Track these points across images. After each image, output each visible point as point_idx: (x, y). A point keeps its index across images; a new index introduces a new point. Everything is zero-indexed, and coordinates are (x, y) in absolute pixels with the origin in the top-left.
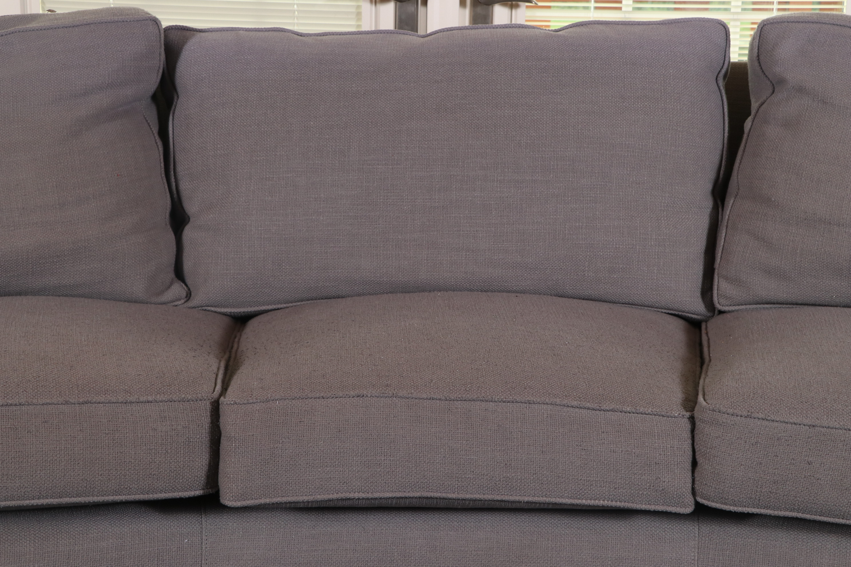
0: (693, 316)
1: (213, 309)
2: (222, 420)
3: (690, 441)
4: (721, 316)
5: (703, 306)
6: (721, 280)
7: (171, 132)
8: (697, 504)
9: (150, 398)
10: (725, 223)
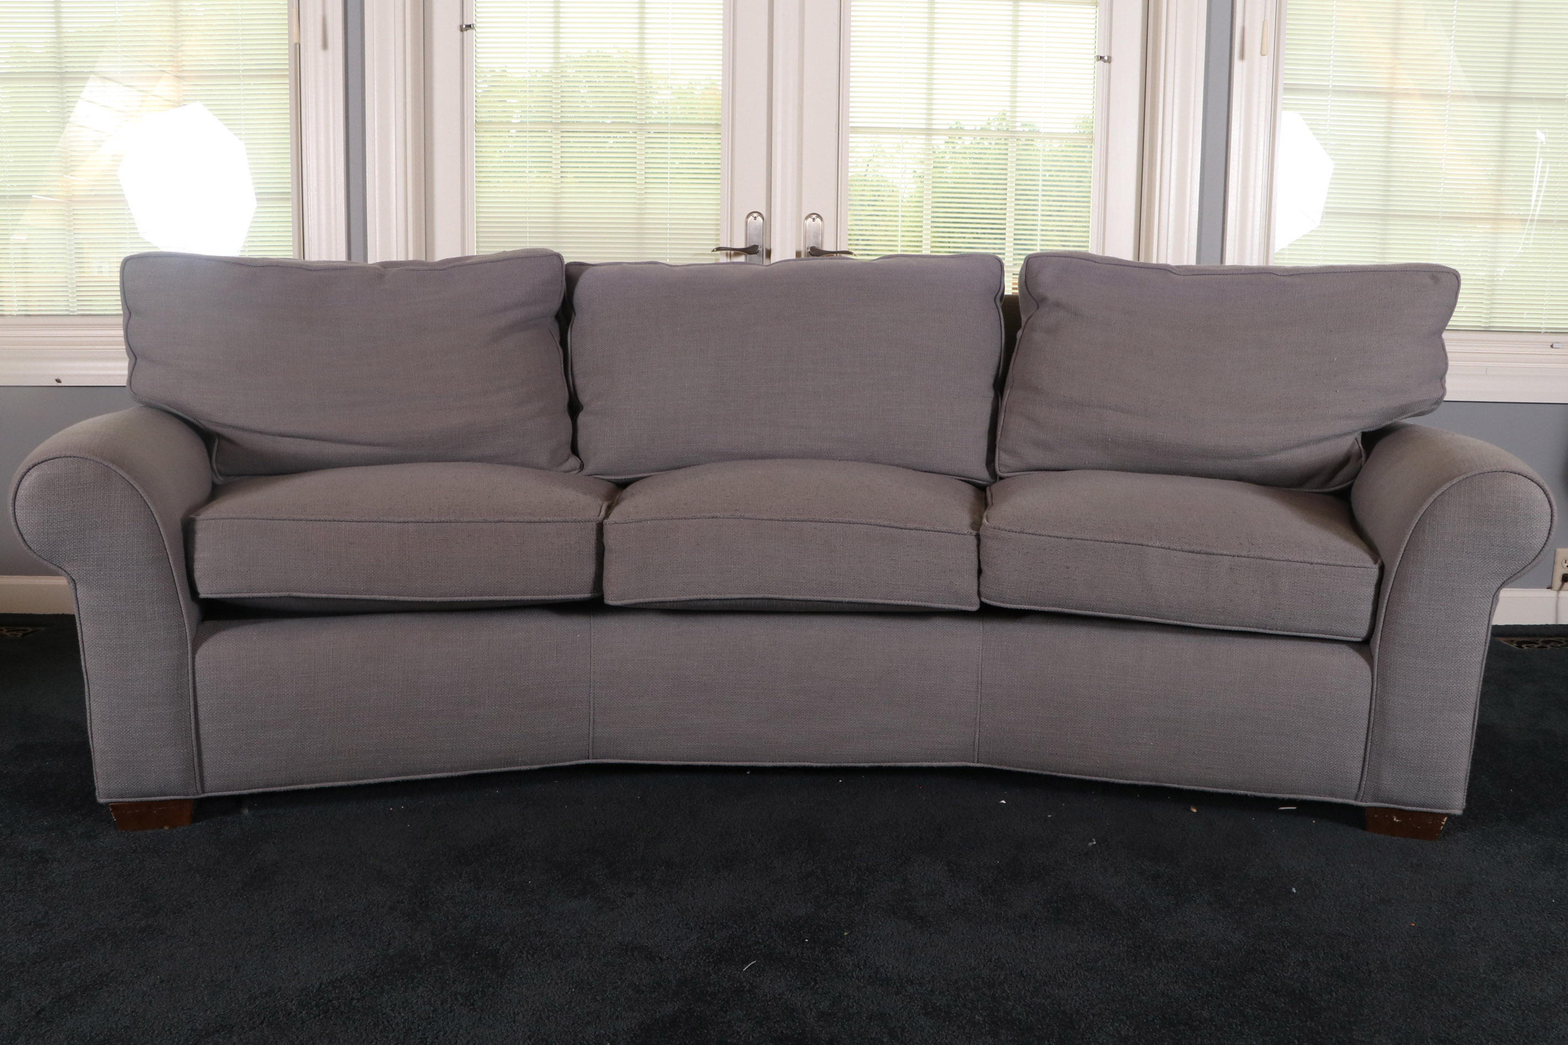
0: (980, 482)
1: (600, 477)
2: (605, 537)
3: (976, 554)
4: (1002, 481)
5: (988, 474)
6: (1001, 452)
7: (569, 341)
8: (982, 604)
9: (549, 519)
10: (1004, 408)
